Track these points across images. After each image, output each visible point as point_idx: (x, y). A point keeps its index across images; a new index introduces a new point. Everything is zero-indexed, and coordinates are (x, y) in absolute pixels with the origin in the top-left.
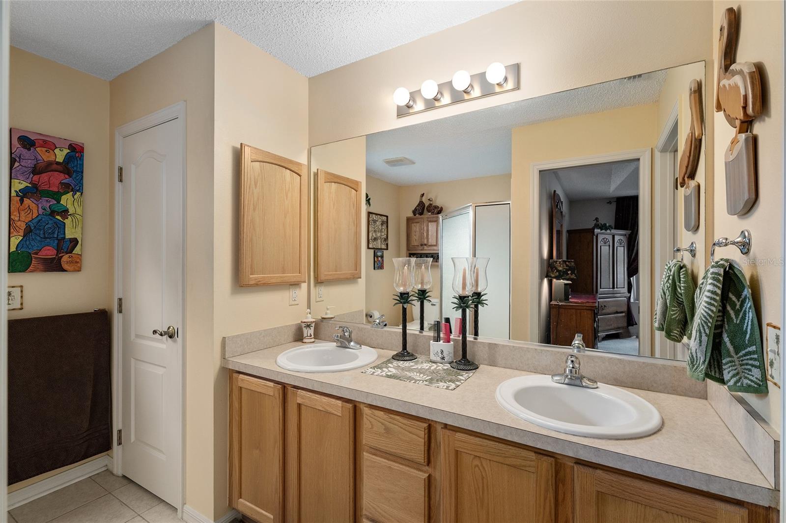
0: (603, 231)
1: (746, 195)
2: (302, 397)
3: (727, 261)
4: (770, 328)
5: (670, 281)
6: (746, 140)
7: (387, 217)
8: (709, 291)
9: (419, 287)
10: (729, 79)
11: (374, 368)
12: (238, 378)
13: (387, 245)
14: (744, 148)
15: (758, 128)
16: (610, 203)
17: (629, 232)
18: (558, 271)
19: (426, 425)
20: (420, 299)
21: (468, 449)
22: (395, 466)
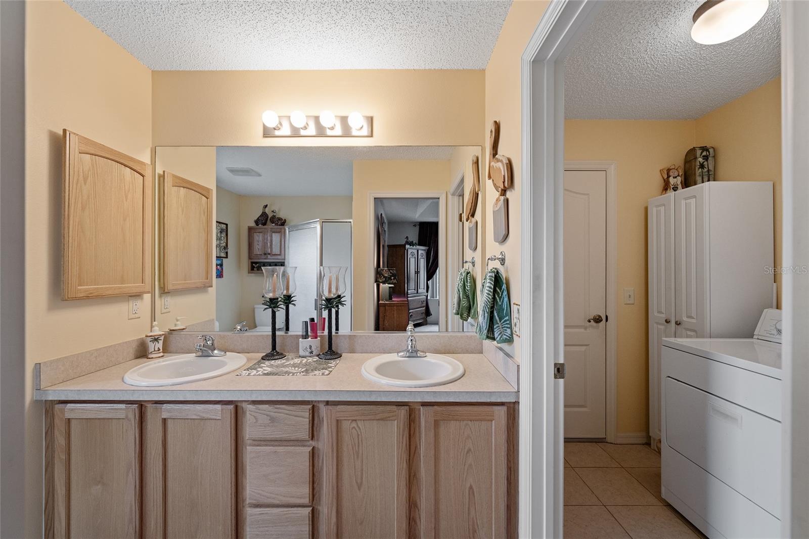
0: (411, 247)
1: (503, 232)
2: (166, 411)
3: (496, 269)
4: (515, 306)
5: (462, 282)
6: (504, 200)
7: (227, 225)
8: (488, 287)
9: (285, 292)
10: (495, 163)
11: (248, 369)
12: (64, 409)
13: (227, 253)
14: (503, 206)
15: (509, 194)
16: (415, 226)
17: (427, 248)
18: (384, 277)
19: (310, 407)
20: (286, 303)
21: (347, 417)
22: (280, 449)
